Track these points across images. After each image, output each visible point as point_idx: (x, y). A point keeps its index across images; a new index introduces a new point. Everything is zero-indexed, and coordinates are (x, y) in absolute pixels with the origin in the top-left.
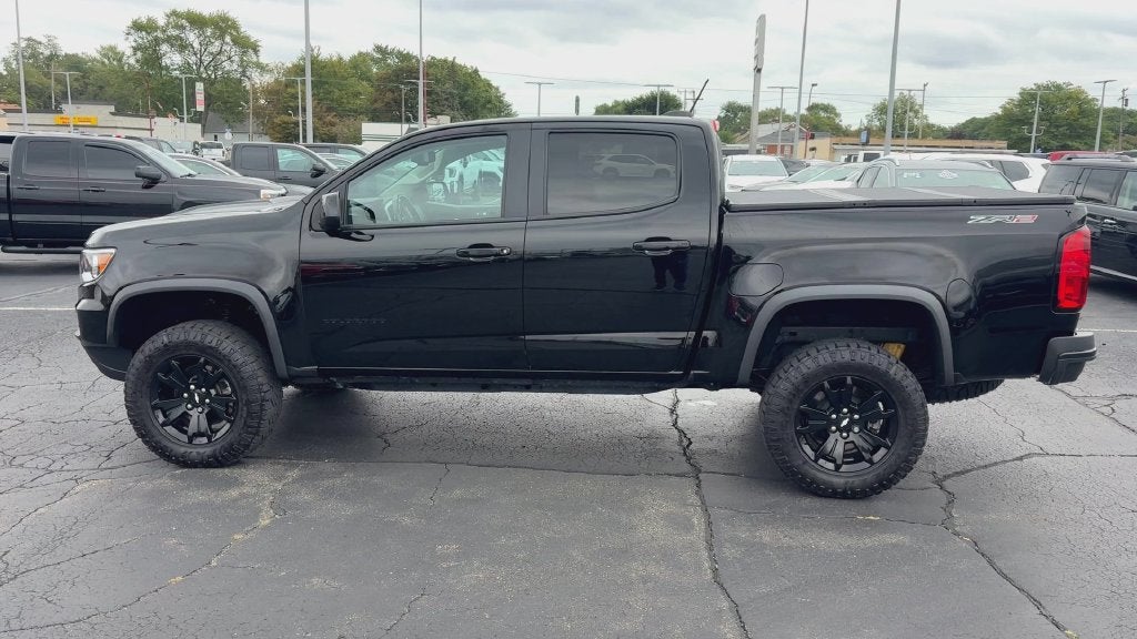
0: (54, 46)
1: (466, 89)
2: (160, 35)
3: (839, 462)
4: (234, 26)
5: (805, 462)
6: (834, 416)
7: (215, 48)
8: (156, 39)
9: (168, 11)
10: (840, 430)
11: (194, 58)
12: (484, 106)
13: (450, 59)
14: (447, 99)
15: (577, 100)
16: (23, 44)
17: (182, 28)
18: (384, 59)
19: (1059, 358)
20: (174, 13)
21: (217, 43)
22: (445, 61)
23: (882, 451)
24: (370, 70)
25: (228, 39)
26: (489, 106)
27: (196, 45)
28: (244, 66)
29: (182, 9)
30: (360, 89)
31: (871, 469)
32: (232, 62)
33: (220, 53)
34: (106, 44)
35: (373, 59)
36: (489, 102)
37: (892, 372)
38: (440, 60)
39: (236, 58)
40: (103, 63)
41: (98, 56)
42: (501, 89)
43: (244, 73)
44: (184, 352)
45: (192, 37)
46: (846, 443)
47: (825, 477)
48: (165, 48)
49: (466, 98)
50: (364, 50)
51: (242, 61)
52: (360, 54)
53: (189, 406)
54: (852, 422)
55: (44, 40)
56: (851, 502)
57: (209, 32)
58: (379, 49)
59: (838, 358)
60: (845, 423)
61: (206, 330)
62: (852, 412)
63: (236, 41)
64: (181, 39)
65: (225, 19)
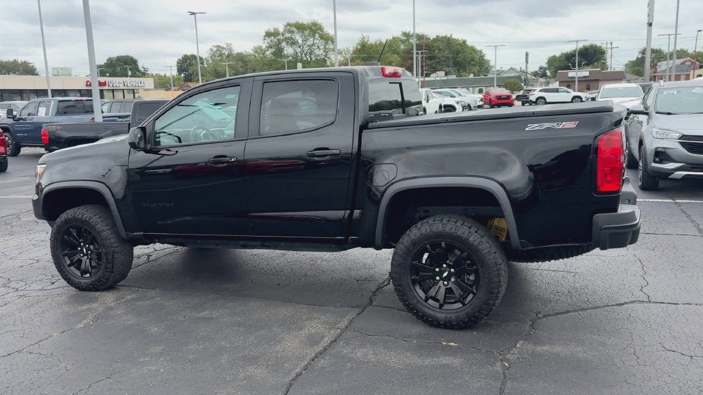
0: (230, 49)
1: (457, 54)
2: (281, 37)
3: (442, 302)
4: (321, 28)
5: (418, 301)
6: (437, 270)
7: (310, 42)
8: (279, 40)
9: (285, 24)
10: (442, 279)
11: (299, 49)
12: (469, 63)
13: (449, 36)
14: (444, 61)
15: (527, 55)
16: (215, 49)
17: (292, 32)
18: (408, 40)
19: (601, 230)
20: (289, 25)
21: (311, 39)
22: (445, 37)
23: (471, 296)
24: (399, 47)
25: (317, 36)
26: (473, 63)
27: (300, 42)
28: (327, 51)
29: (293, 21)
30: (392, 59)
31: (464, 308)
32: (320, 49)
33: (313, 45)
34: (256, 45)
35: (401, 41)
36: (473, 60)
37: (471, 239)
38: (442, 37)
39: (322, 47)
40: (255, 56)
41: (252, 52)
42: (483, 52)
43: (326, 55)
44: (75, 224)
45: (298, 38)
46: (446, 289)
47: (432, 313)
48: (284, 44)
49: (458, 59)
50: (396, 36)
51: (325, 48)
52: (394, 38)
53: (82, 255)
54: (450, 275)
55: (225, 46)
56: (451, 331)
57: (307, 33)
58: (405, 34)
59: (434, 229)
60: (445, 274)
61: (84, 211)
62: (449, 266)
63: (321, 37)
64: (292, 38)
65: (315, 24)
